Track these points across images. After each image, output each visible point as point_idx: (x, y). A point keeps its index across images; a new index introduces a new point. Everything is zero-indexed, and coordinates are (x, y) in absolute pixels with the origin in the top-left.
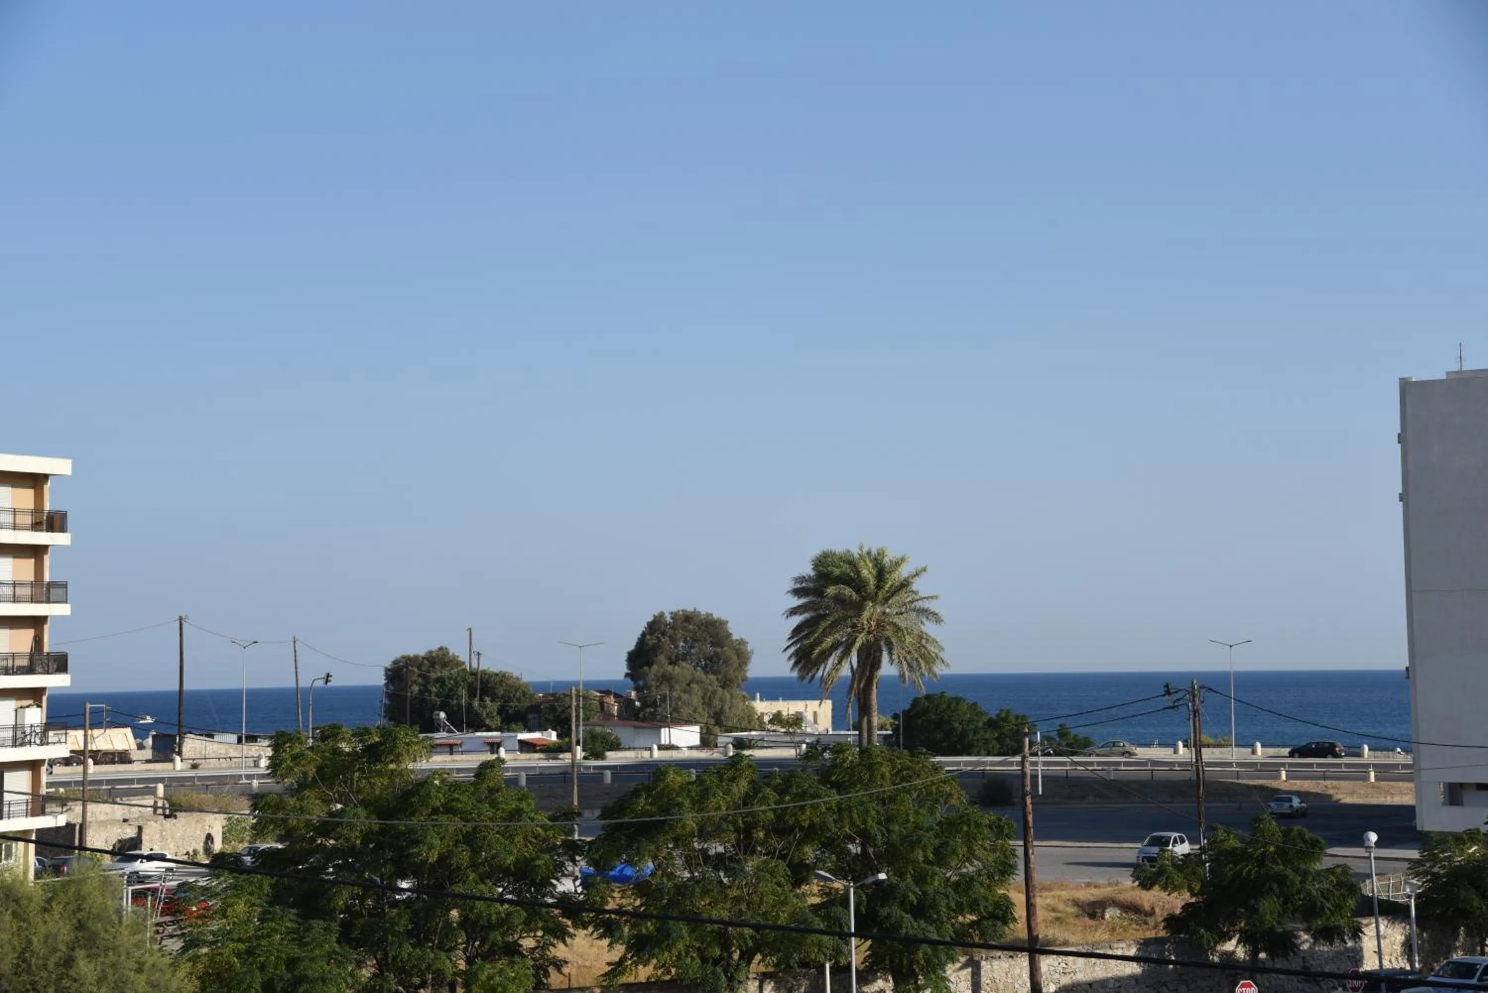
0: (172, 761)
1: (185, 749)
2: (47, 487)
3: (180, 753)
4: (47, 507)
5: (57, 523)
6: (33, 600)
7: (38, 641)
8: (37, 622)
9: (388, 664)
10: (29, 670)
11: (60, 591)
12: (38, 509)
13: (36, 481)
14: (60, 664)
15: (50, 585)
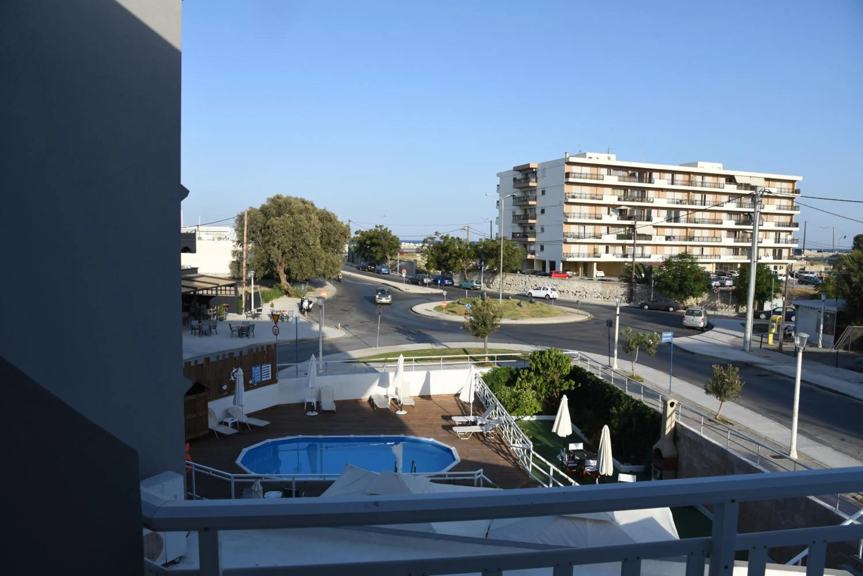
0: (801, 255)
1: (805, 253)
2: (796, 183)
3: (803, 254)
4: (795, 188)
5: (798, 192)
6: (792, 210)
7: (791, 220)
8: (791, 215)
9: (855, 236)
10: (789, 226)
11: (798, 208)
12: (793, 189)
13: (793, 182)
14: (797, 225)
15: (795, 207)
